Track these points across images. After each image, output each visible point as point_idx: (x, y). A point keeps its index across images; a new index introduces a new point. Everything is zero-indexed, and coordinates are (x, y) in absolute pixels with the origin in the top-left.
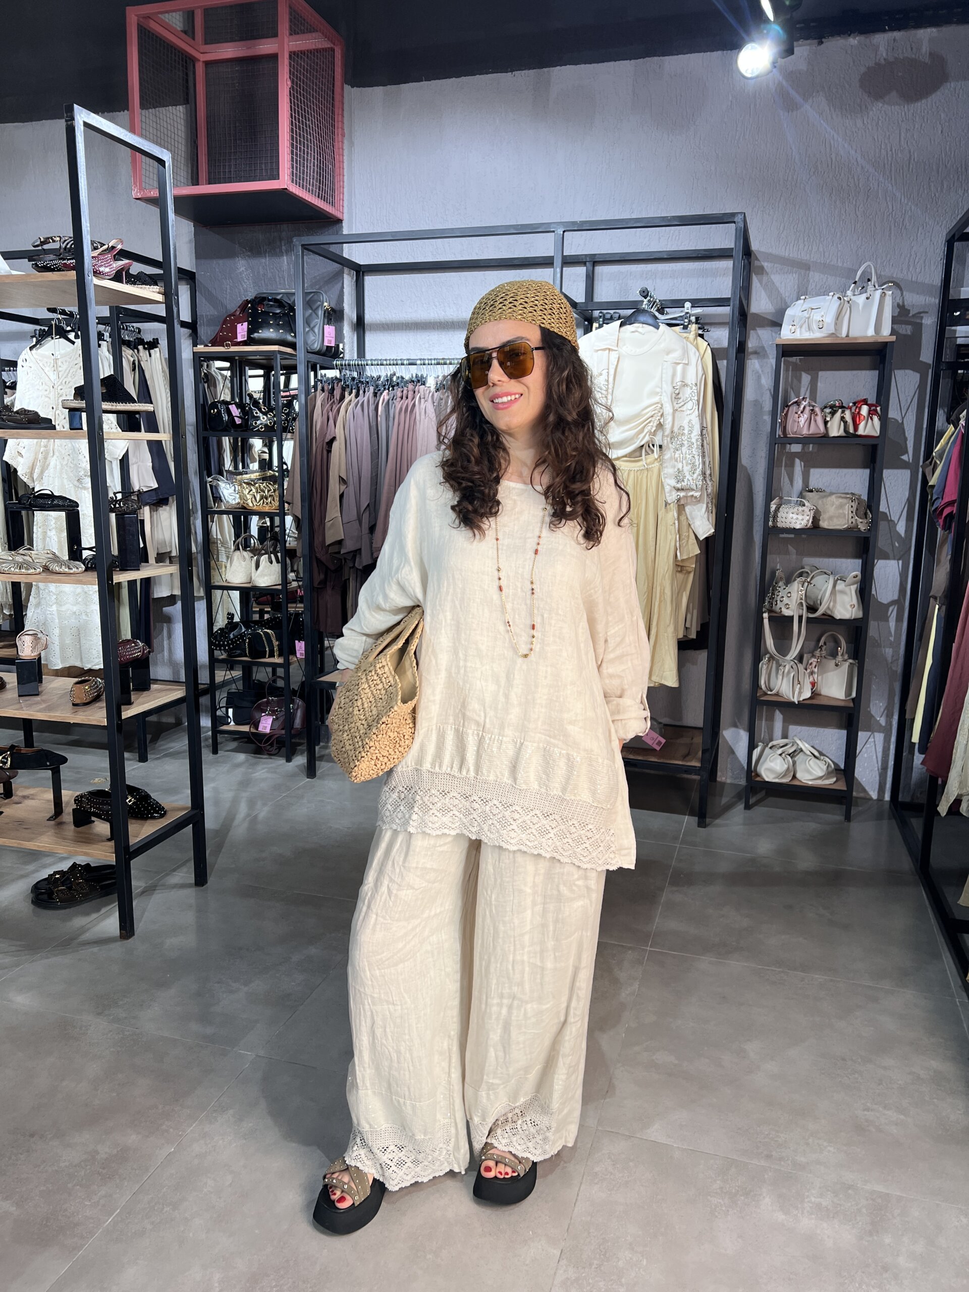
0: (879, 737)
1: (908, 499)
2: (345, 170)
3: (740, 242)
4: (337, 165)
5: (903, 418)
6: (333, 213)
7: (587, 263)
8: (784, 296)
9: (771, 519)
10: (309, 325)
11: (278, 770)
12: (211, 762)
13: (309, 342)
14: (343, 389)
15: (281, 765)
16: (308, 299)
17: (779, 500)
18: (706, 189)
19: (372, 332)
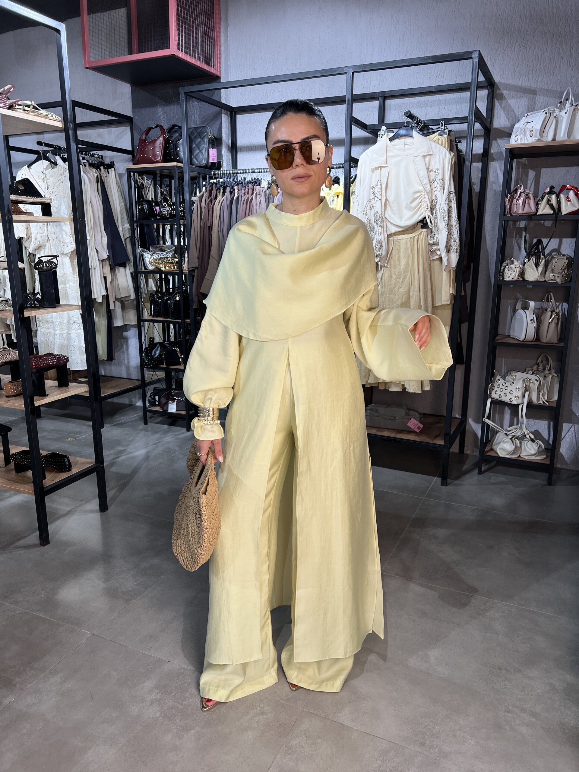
0: (578, 428)
4: (216, 39)
6: (212, 72)
7: (380, 98)
8: (517, 114)
9: (501, 274)
10: (199, 149)
11: (180, 436)
12: (141, 430)
13: (199, 160)
14: (217, 190)
15: (183, 433)
16: (198, 131)
17: (509, 261)
18: (463, 39)
19: (241, 152)
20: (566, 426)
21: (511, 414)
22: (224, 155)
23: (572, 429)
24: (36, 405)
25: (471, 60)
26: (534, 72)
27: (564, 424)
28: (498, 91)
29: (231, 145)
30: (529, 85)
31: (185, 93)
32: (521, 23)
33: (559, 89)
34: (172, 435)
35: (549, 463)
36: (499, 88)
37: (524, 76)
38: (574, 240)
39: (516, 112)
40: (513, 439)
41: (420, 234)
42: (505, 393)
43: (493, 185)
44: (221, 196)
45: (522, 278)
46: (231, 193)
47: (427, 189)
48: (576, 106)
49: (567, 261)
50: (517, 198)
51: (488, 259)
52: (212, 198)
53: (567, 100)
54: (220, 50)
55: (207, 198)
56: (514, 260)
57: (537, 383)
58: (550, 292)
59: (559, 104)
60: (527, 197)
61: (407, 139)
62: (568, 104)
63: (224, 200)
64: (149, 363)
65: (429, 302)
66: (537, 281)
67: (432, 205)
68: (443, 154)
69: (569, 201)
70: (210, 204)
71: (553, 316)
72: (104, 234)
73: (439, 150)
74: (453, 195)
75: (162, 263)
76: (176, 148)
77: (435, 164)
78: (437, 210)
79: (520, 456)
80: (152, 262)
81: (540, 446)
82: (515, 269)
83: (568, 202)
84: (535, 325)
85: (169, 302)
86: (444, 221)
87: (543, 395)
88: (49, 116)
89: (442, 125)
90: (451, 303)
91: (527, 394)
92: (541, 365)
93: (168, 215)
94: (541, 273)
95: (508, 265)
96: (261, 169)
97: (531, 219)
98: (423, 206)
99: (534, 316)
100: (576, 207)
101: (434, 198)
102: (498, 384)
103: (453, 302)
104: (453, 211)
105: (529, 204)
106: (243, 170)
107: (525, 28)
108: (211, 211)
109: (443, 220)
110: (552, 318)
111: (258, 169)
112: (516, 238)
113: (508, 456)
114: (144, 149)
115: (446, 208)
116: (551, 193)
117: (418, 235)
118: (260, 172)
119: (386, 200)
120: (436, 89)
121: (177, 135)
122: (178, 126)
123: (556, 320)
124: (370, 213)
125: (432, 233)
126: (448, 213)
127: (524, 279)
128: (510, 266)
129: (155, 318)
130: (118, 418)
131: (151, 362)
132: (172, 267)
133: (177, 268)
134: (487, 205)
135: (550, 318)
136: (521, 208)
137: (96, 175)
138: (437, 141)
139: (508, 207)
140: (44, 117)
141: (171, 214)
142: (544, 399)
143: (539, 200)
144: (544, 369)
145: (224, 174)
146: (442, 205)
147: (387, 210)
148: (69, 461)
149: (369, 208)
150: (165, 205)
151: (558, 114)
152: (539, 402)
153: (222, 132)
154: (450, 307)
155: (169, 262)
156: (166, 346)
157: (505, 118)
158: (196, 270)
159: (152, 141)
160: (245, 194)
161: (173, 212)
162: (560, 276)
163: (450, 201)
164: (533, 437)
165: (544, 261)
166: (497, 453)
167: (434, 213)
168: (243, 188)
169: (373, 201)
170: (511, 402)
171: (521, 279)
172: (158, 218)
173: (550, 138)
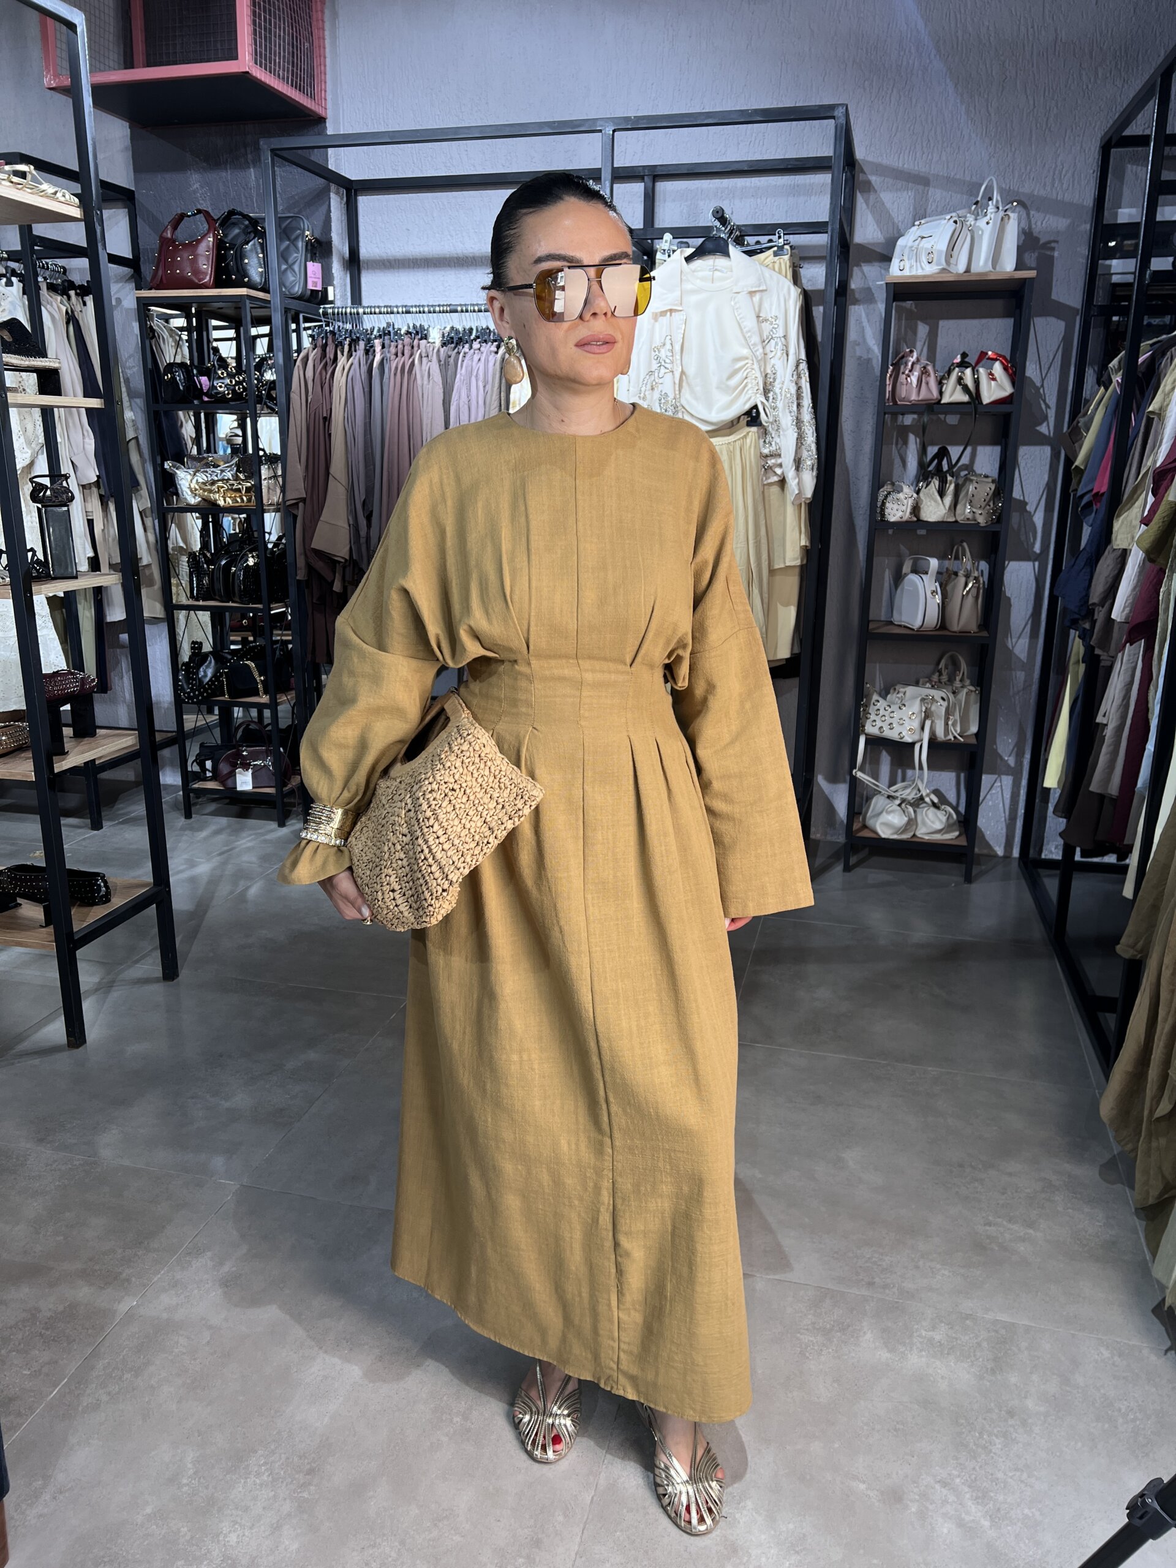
0: (1007, 781)
1: (1048, 484)
2: (327, 50)
3: (840, 147)
4: (316, 43)
5: (1043, 380)
6: (313, 108)
7: (646, 178)
8: (896, 220)
9: (878, 510)
10: (286, 262)
11: (268, 837)
12: (183, 829)
13: (287, 284)
14: (337, 346)
15: (272, 831)
16: (284, 225)
17: (889, 487)
18: (798, 76)
19: (370, 271)
20: (986, 779)
21: (892, 764)
22: (335, 275)
23: (998, 784)
24: (56, 771)
25: (832, 121)
26: (924, 144)
27: (984, 777)
28: (861, 177)
29: (347, 255)
30: (916, 168)
31: (272, 150)
32: (902, 53)
33: (968, 179)
34: (251, 835)
35: (965, 843)
36: (862, 171)
37: (907, 151)
38: (997, 449)
39: (894, 214)
40: (903, 805)
41: (745, 437)
42: (890, 724)
43: (857, 348)
44: (344, 358)
45: (915, 516)
46: (367, 352)
47: (758, 353)
48: (1006, 211)
49: (993, 487)
50: (907, 372)
51: (849, 484)
52: (328, 363)
53: (990, 199)
54: (325, 66)
55: (318, 360)
56: (902, 484)
57: (945, 704)
58: (962, 542)
59: (974, 207)
60: (924, 372)
61: (717, 260)
62: (991, 208)
63: (352, 364)
64: (194, 694)
65: (763, 561)
66: (943, 522)
67: (765, 383)
68: (785, 290)
69: (994, 379)
70: (324, 373)
71: (970, 585)
72: (88, 431)
73: (778, 283)
74: (804, 366)
75: (219, 491)
76: (242, 259)
77: (771, 309)
78: (775, 394)
79: (914, 835)
80: (196, 490)
81: (950, 815)
82: (905, 501)
83: (993, 383)
84: (938, 599)
85: (234, 569)
86: (790, 412)
87: (954, 725)
88: (59, 195)
89: (780, 237)
90: (802, 561)
91: (928, 723)
92: (945, 673)
93: (228, 394)
94: (950, 508)
95: (889, 493)
96: (423, 306)
97: (933, 411)
98: (750, 386)
99: (937, 584)
100: (1005, 390)
101: (769, 371)
102: (876, 708)
103: (805, 562)
104: (804, 395)
105: (927, 383)
106: (385, 307)
107: (908, 63)
108: (326, 386)
109: (787, 411)
110: (968, 589)
111: (416, 306)
112: (897, 444)
113: (895, 837)
114: (174, 259)
115: (793, 390)
116: (963, 365)
117: (742, 438)
118: (420, 312)
119: (683, 373)
120: (751, 167)
121: (237, 231)
122: (240, 214)
123: (974, 591)
124: (652, 397)
125: (766, 434)
126: (798, 399)
127: (919, 520)
128: (895, 496)
129: (201, 603)
130: (123, 809)
131: (199, 691)
132: (239, 500)
133: (249, 500)
134: (845, 385)
135: (965, 588)
136: (915, 391)
137: (64, 309)
138: (771, 266)
139: (889, 388)
140: (48, 197)
141: (234, 391)
142: (956, 731)
143: (943, 378)
144: (951, 680)
145: (346, 314)
146: (786, 383)
147: (683, 391)
148: (105, 882)
149: (649, 387)
150: (222, 373)
151: (972, 223)
152: (948, 738)
153: (330, 230)
154: (797, 571)
155: (232, 489)
156: (226, 658)
157: (875, 226)
158: (301, 505)
159: (191, 243)
160: (396, 355)
161: (239, 389)
162: (984, 512)
163: (799, 377)
164: (936, 800)
165: (952, 487)
166: (876, 833)
167: (771, 398)
168: (392, 344)
169: (656, 374)
170: (902, 738)
171: (915, 519)
172: (206, 399)
173: (961, 268)
